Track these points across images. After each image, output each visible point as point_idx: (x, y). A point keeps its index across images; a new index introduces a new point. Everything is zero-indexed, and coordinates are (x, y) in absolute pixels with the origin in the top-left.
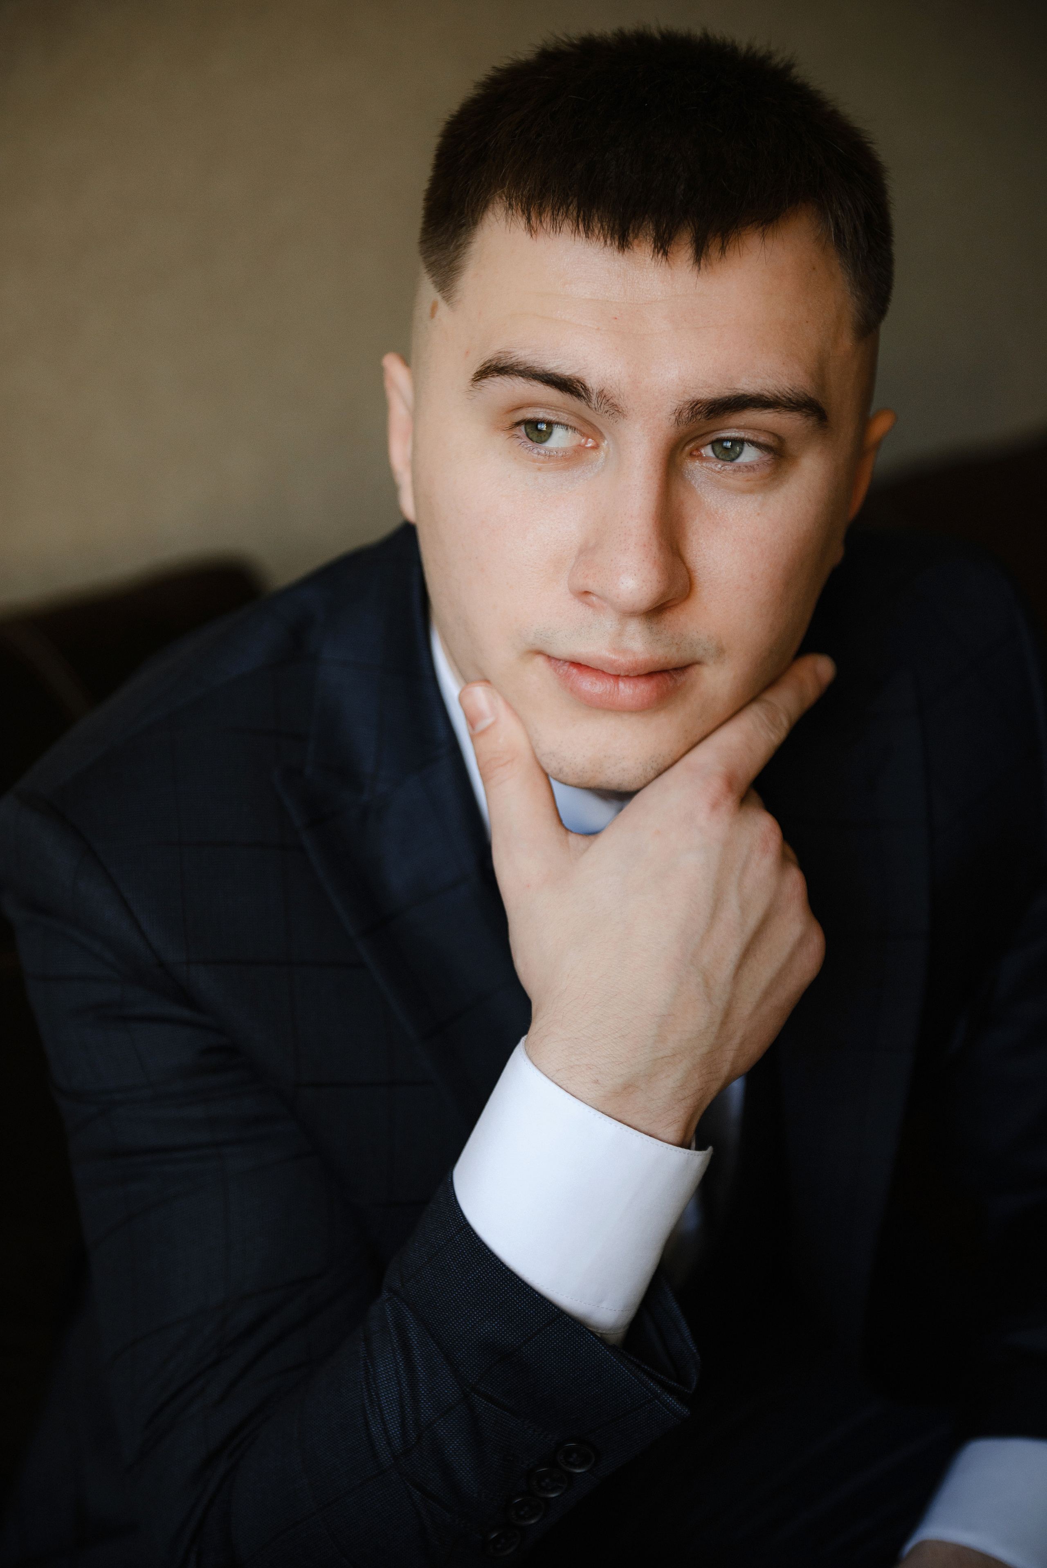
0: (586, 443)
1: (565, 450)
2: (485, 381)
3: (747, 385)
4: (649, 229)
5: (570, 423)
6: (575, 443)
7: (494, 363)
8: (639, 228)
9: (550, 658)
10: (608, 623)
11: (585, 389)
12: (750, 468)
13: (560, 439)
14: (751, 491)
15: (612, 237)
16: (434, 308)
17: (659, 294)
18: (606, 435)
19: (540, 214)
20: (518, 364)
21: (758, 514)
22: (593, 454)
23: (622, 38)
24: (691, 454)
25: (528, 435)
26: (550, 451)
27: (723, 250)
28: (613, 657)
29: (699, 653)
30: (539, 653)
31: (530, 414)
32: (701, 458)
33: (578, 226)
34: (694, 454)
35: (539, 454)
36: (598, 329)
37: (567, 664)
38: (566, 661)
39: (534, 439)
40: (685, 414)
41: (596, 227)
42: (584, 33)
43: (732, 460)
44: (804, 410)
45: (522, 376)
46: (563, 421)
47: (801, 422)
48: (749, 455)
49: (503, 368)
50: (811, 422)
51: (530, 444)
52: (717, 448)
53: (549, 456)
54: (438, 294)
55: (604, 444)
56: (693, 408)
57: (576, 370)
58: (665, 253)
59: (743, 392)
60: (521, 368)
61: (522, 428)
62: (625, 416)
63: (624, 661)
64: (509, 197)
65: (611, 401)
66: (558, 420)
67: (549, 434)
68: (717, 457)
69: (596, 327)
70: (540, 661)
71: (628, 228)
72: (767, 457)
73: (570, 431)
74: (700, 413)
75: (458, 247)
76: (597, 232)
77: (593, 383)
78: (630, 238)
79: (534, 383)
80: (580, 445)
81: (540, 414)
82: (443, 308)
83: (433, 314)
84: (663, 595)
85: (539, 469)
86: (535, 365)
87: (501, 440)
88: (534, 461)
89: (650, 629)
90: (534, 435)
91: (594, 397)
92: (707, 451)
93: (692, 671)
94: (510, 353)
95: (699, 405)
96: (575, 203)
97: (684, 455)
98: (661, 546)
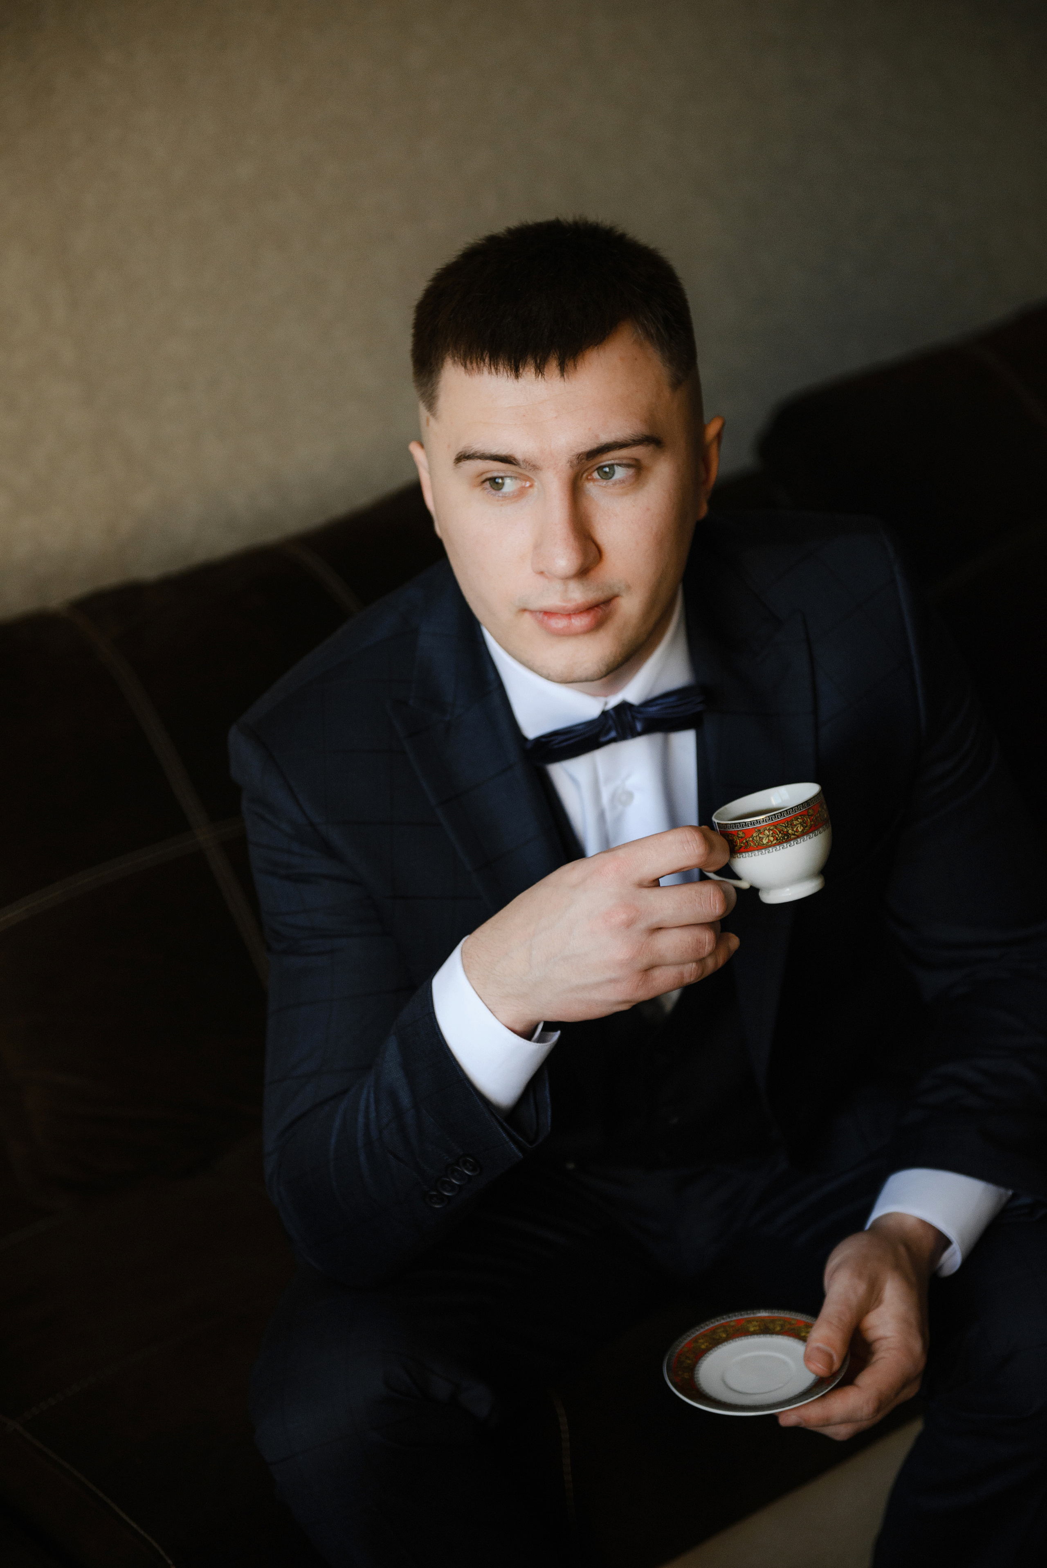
0: (525, 485)
1: (513, 492)
2: (460, 463)
3: (605, 438)
4: (531, 362)
5: (513, 475)
6: (519, 486)
7: (463, 453)
8: (524, 365)
9: (532, 612)
10: (558, 586)
11: (515, 459)
12: (622, 481)
13: (510, 485)
14: (626, 494)
15: (511, 370)
16: (428, 421)
17: (546, 396)
18: (535, 479)
19: (471, 363)
20: (476, 452)
21: (634, 506)
22: (531, 490)
23: (510, 231)
24: (587, 479)
25: (491, 486)
26: (506, 494)
27: (575, 366)
28: (564, 604)
29: (616, 590)
30: (524, 610)
31: (489, 475)
32: (594, 480)
33: (491, 368)
34: (589, 477)
35: (499, 496)
36: (515, 424)
37: (542, 613)
38: (540, 612)
39: (495, 488)
40: (575, 462)
41: (501, 368)
42: (487, 233)
43: (611, 478)
44: (645, 443)
45: (480, 459)
46: (508, 475)
47: (645, 449)
48: (620, 473)
49: (469, 456)
50: (651, 448)
51: (494, 492)
52: (601, 473)
53: (505, 497)
54: (428, 413)
55: (536, 484)
56: (578, 458)
57: (507, 451)
58: (543, 374)
59: (605, 443)
60: (478, 454)
61: (488, 483)
62: (541, 470)
63: (571, 605)
64: (453, 357)
65: (531, 463)
66: (506, 475)
67: (503, 484)
68: (602, 478)
69: (514, 424)
70: (527, 615)
71: (519, 366)
72: (631, 471)
73: (514, 480)
74: (582, 459)
75: (432, 385)
76: (502, 370)
77: (519, 456)
78: (521, 370)
79: (487, 461)
80: (522, 487)
81: (495, 474)
82: (432, 422)
83: (428, 424)
84: (582, 565)
85: (502, 505)
86: (485, 452)
87: (478, 493)
88: (498, 501)
89: (583, 584)
90: (495, 486)
91: (521, 463)
92: (596, 475)
93: (615, 602)
94: (470, 447)
95: (582, 455)
96: (488, 355)
97: (583, 481)
98: (575, 537)
